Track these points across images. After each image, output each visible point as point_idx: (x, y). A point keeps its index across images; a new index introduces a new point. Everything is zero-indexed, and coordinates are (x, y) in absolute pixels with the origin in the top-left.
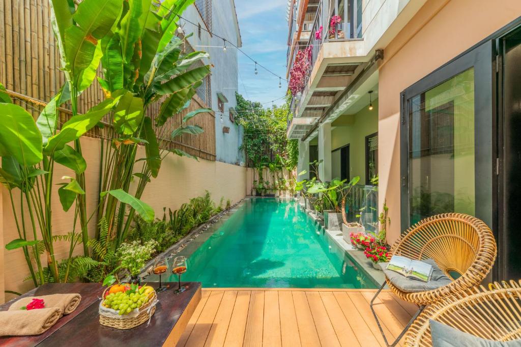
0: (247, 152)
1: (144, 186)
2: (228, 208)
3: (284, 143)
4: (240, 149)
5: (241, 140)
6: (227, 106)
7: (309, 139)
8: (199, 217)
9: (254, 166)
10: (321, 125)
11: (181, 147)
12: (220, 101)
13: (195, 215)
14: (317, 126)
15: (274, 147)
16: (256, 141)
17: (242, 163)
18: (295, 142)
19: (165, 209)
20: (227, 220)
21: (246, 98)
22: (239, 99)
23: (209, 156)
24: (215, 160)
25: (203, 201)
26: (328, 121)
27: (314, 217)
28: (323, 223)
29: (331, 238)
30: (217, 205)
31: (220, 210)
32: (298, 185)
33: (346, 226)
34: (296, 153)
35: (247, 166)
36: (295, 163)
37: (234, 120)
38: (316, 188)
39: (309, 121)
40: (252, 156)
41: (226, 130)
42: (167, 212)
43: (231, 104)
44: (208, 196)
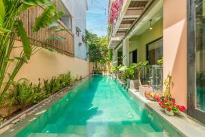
0: (90, 55)
1: (21, 65)
2: (81, 79)
3: (106, 51)
4: (87, 54)
5: (88, 50)
6: (81, 34)
7: (118, 48)
8: (64, 83)
9: (93, 61)
10: (124, 41)
11: (53, 47)
12: (77, 31)
13: (61, 82)
14: (122, 41)
15: (102, 53)
16: (94, 50)
17: (88, 60)
18: (111, 50)
19: (39, 79)
20: (79, 84)
21: (90, 32)
22: (87, 32)
23: (71, 55)
24: (74, 56)
25: (66, 76)
26: (128, 37)
27: (121, 83)
28: (126, 86)
29: (132, 93)
30: (75, 78)
31: (76, 80)
32: (113, 69)
33: (141, 87)
34: (112, 55)
35: (90, 61)
36: (111, 59)
37: (84, 41)
38: (123, 69)
39: (118, 39)
40: (93, 57)
41: (80, 44)
42: (42, 81)
43: (83, 33)
44: (70, 73)
